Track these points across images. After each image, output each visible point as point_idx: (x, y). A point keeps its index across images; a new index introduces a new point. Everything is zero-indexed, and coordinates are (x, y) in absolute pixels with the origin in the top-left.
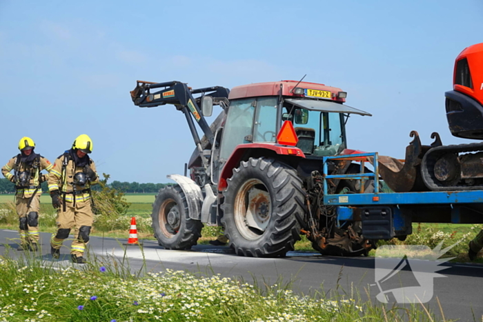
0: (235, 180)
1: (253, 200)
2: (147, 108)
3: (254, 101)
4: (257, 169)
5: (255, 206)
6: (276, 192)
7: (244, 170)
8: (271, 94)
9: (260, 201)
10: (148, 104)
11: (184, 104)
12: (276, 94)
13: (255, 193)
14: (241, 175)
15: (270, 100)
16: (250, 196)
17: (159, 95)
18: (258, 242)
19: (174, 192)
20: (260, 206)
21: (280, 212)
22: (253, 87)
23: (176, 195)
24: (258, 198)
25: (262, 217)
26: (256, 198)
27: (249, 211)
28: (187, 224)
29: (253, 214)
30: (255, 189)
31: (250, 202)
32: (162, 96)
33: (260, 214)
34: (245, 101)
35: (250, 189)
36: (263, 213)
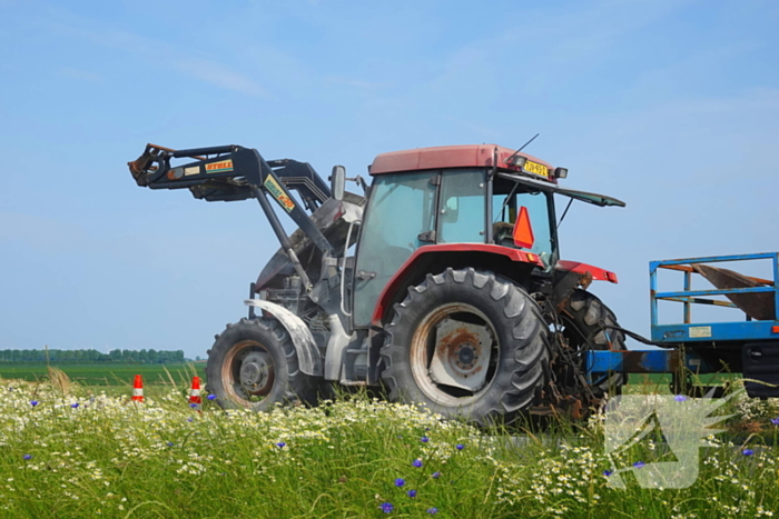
0: (414, 306)
1: (445, 340)
2: (167, 190)
3: (433, 176)
4: (467, 286)
5: (447, 350)
6: (514, 324)
7: (435, 289)
8: (474, 164)
9: (458, 341)
10: (172, 184)
11: (258, 182)
12: (483, 164)
13: (450, 328)
14: (428, 298)
15: (470, 175)
16: (438, 333)
17: (198, 168)
18: (472, 409)
19: (263, 330)
20: (458, 350)
21: (523, 357)
22: (433, 152)
23: (266, 334)
24: (454, 336)
25: (464, 368)
26: (450, 337)
27: (436, 358)
28: (290, 382)
29: (443, 363)
30: (450, 321)
31: (438, 344)
32: (203, 169)
33: (458, 363)
34: (411, 176)
35: (439, 322)
36: (464, 362)
